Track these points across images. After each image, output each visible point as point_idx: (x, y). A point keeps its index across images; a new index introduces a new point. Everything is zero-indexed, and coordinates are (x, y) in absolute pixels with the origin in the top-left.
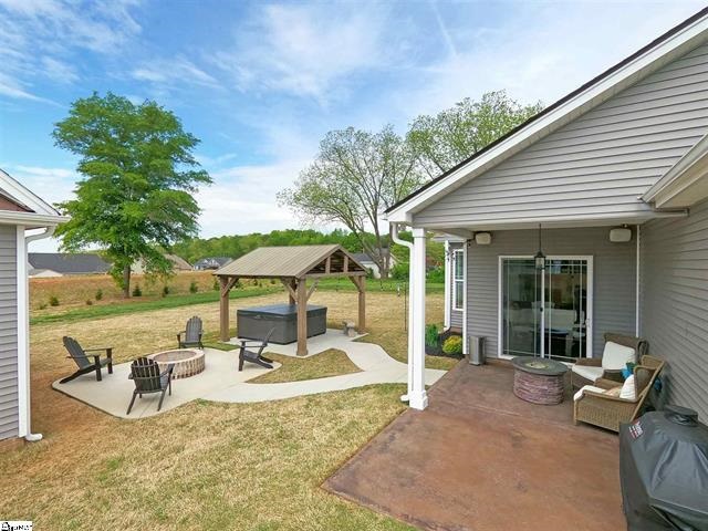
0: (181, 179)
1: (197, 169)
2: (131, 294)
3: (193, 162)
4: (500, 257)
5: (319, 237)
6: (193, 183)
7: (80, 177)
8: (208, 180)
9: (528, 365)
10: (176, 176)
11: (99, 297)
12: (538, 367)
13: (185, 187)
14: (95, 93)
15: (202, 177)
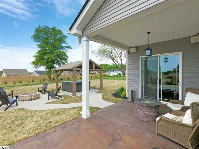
0: (63, 48)
1: (68, 45)
2: (52, 79)
3: (66, 43)
4: (140, 57)
5: (109, 66)
6: (66, 49)
7: (39, 49)
8: (70, 48)
9: (142, 102)
10: (62, 47)
11: (44, 80)
12: (147, 103)
13: (65, 50)
14: (40, 25)
15: (69, 47)
